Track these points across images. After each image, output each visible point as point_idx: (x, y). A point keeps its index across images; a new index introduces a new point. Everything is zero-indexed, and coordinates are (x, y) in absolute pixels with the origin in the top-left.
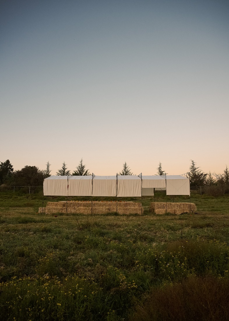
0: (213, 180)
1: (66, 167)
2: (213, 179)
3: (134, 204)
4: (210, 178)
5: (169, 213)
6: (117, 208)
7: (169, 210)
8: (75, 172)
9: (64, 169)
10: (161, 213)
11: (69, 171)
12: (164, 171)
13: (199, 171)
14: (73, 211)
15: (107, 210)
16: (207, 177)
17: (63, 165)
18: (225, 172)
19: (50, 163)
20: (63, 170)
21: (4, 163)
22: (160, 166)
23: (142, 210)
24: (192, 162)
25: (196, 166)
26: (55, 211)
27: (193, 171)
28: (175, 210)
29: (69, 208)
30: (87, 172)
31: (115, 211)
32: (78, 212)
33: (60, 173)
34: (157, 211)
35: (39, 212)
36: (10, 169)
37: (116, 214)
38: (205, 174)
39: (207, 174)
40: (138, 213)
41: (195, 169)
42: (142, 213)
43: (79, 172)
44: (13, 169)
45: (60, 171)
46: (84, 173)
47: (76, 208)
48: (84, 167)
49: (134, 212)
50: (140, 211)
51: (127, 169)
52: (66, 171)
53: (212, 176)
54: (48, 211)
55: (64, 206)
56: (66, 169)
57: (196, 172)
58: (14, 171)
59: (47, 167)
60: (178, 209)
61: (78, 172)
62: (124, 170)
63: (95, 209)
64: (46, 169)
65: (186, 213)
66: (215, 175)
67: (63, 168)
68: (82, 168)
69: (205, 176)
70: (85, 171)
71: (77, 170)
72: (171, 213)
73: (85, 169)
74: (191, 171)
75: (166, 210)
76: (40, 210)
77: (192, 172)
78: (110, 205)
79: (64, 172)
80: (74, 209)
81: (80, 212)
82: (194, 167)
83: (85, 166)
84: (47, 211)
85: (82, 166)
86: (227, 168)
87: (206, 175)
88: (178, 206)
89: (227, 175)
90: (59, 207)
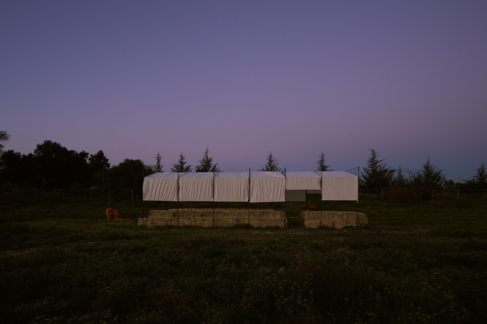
0: (405, 180)
1: (184, 161)
2: (404, 178)
3: (274, 213)
4: (400, 176)
5: (325, 226)
6: (249, 218)
7: (325, 223)
8: (198, 168)
9: (182, 163)
10: (312, 227)
11: (189, 167)
12: (327, 167)
13: (382, 166)
14: (187, 223)
15: (235, 221)
16: (395, 175)
17: (180, 158)
18: (425, 167)
19: (161, 155)
20: (181, 165)
21: (94, 155)
22: (323, 158)
23: (285, 222)
24: (372, 153)
25: (378, 158)
26: (161, 223)
27: (373, 165)
28: (333, 223)
29: (181, 219)
30: (215, 167)
31: (247, 222)
32: (193, 224)
33: (176, 169)
34: (307, 223)
35: (139, 225)
36: (106, 164)
37: (248, 227)
38: (391, 169)
39: (395, 170)
40: (280, 225)
41: (377, 163)
42: (285, 226)
43: (204, 167)
44: (109, 164)
45: (176, 167)
46: (211, 168)
47: (190, 218)
48: (210, 160)
49: (274, 224)
50: (283, 223)
51: (273, 163)
52: (185, 166)
53: (403, 173)
54: (151, 223)
55: (174, 215)
56: (185, 163)
57: (377, 166)
58: (110, 168)
59: (156, 161)
60: (340, 220)
61: (201, 168)
62: (268, 165)
63: (218, 220)
64: (156, 164)
65: (351, 227)
66: (407, 172)
67: (180, 162)
68: (208, 162)
69: (390, 173)
70: (212, 166)
71: (200, 165)
72: (327, 227)
73: (213, 163)
74: (369, 165)
75: (321, 221)
76: (140, 222)
77: (372, 168)
78: (239, 214)
79: (182, 167)
80: (189, 219)
81: (197, 224)
82: (375, 160)
83: (212, 159)
84: (149, 222)
85: (207, 158)
86: (429, 161)
87: (393, 171)
88: (338, 217)
89: (428, 171)
90: (167, 217)
